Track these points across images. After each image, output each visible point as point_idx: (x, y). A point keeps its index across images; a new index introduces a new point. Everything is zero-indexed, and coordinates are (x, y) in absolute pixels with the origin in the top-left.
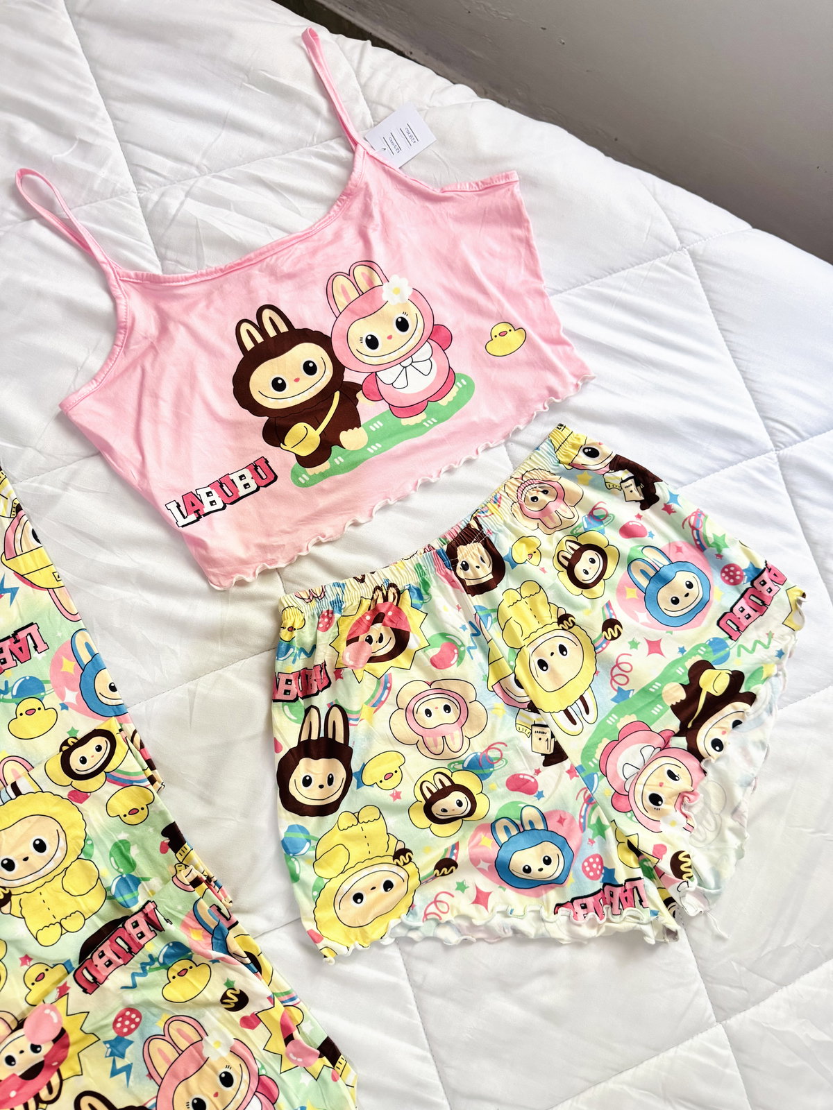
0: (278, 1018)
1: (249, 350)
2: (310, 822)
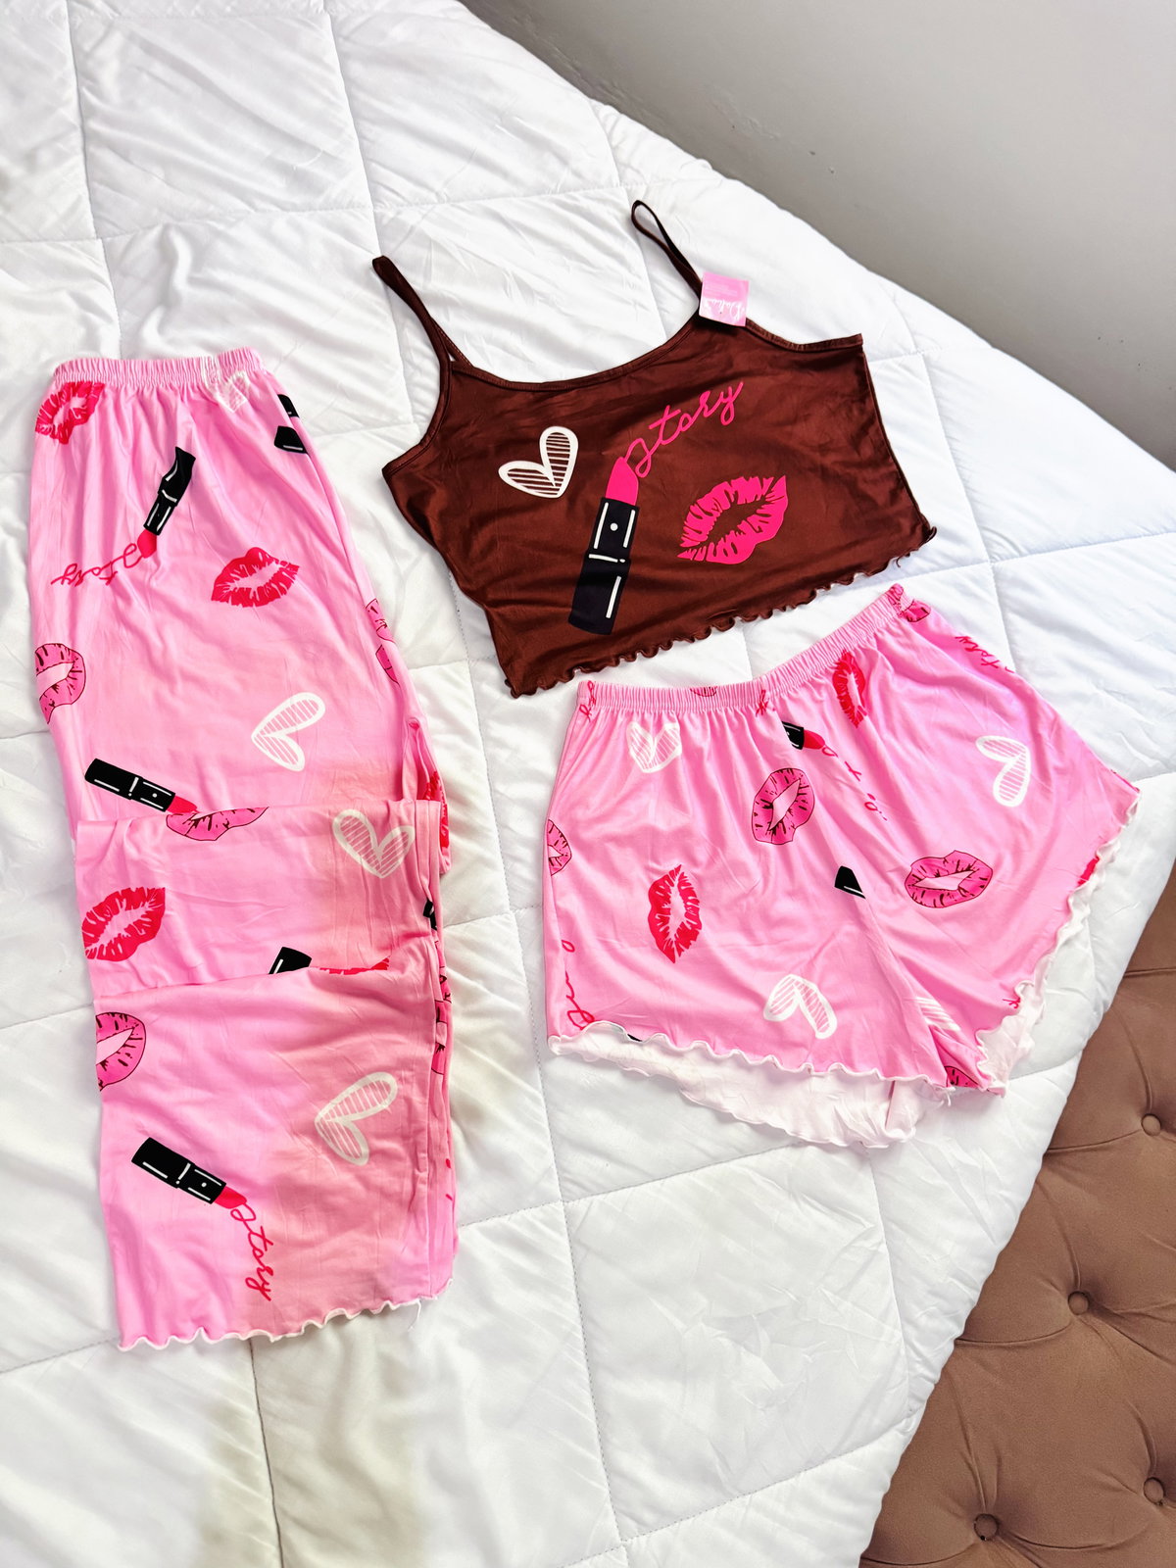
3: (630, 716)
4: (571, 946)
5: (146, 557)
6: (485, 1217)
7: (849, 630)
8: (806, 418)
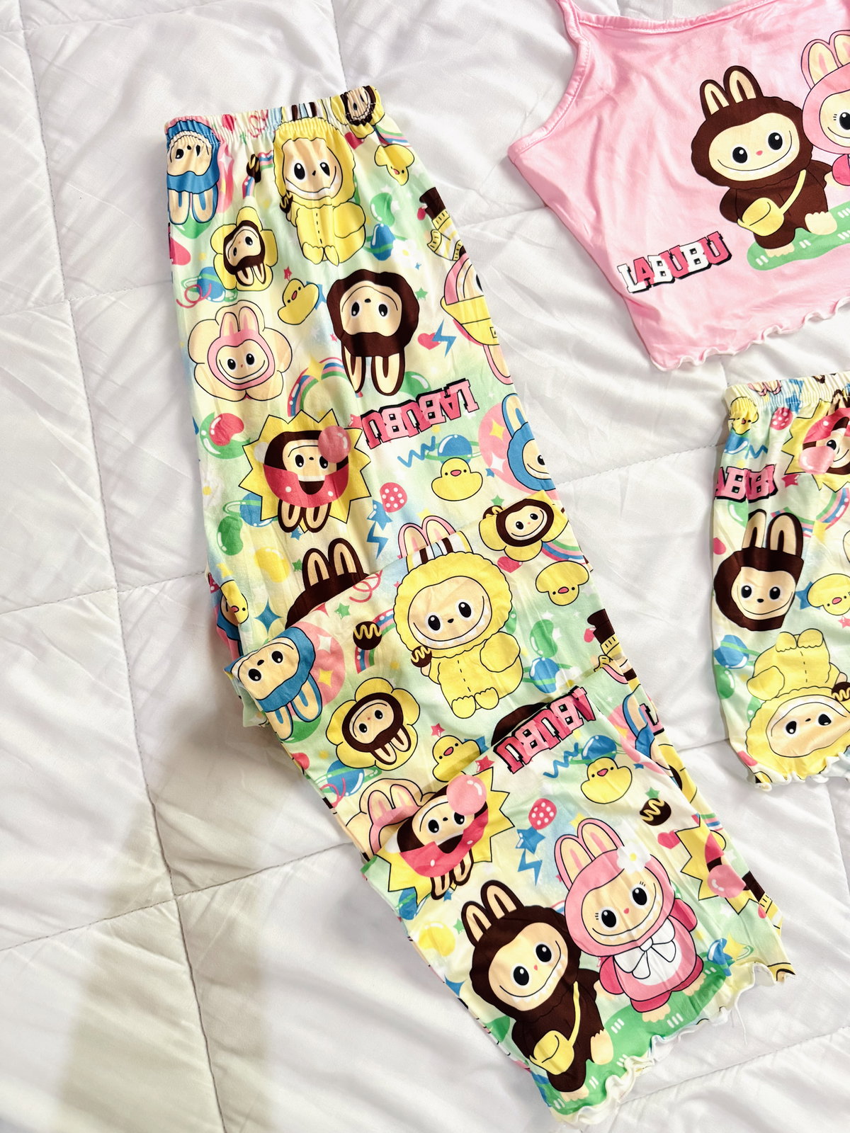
0: (704, 839)
1: (712, 112)
2: (748, 636)
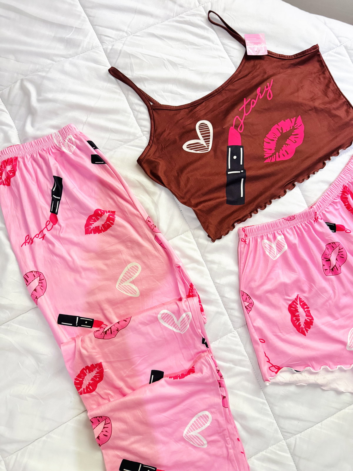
3: (262, 238)
4: (263, 340)
5: (55, 225)
6: (256, 453)
7: (343, 176)
8: (302, 87)
